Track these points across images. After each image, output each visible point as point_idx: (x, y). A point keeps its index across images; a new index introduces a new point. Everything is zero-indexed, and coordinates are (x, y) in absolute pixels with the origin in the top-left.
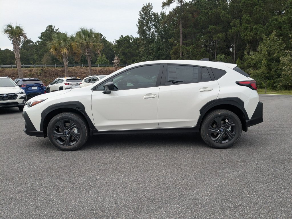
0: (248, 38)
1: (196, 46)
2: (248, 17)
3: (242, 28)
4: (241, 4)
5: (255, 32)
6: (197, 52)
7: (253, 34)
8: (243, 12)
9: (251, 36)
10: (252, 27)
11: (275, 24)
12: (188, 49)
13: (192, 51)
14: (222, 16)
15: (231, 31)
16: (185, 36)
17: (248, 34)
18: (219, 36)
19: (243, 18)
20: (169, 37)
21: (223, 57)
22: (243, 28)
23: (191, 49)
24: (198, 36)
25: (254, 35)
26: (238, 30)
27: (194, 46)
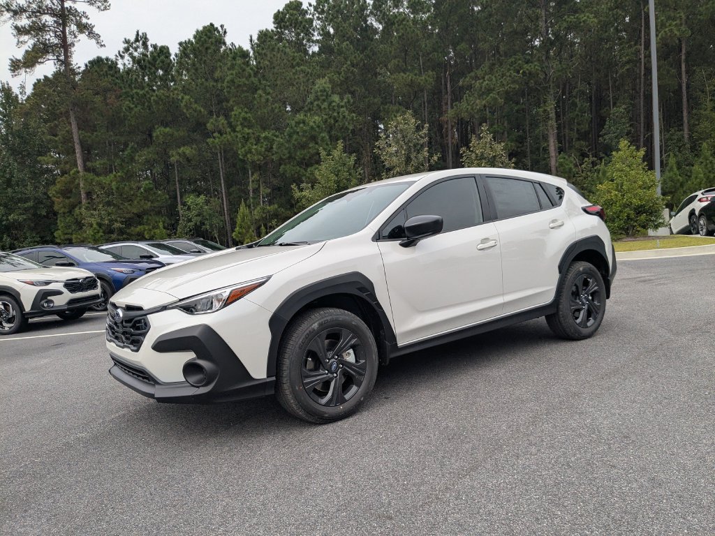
0: (256, 158)
1: (126, 174)
2: (246, 113)
3: (237, 136)
4: (225, 84)
5: (267, 145)
6: (131, 189)
7: (263, 150)
8: (231, 102)
9: (260, 154)
10: (259, 136)
11: (305, 132)
12: (105, 183)
13: (118, 188)
14: (186, 106)
15: (213, 142)
16: (87, 150)
17: (253, 150)
18: (184, 153)
19: (235, 115)
20: (36, 153)
21: (203, 201)
22: (239, 136)
23: (114, 183)
24: (129, 151)
25: (267, 153)
26: (228, 141)
27: (119, 174)
